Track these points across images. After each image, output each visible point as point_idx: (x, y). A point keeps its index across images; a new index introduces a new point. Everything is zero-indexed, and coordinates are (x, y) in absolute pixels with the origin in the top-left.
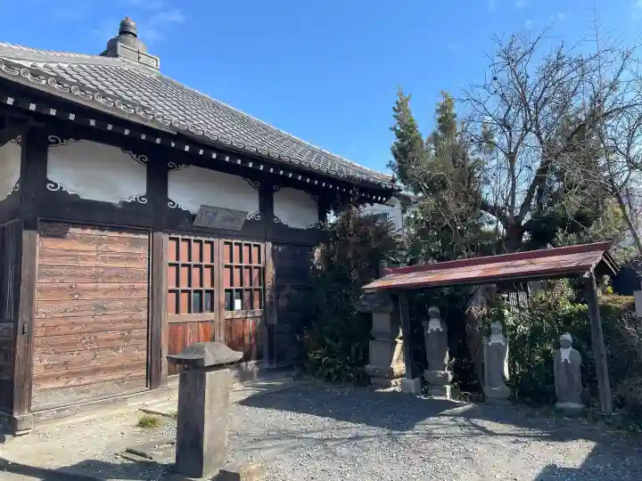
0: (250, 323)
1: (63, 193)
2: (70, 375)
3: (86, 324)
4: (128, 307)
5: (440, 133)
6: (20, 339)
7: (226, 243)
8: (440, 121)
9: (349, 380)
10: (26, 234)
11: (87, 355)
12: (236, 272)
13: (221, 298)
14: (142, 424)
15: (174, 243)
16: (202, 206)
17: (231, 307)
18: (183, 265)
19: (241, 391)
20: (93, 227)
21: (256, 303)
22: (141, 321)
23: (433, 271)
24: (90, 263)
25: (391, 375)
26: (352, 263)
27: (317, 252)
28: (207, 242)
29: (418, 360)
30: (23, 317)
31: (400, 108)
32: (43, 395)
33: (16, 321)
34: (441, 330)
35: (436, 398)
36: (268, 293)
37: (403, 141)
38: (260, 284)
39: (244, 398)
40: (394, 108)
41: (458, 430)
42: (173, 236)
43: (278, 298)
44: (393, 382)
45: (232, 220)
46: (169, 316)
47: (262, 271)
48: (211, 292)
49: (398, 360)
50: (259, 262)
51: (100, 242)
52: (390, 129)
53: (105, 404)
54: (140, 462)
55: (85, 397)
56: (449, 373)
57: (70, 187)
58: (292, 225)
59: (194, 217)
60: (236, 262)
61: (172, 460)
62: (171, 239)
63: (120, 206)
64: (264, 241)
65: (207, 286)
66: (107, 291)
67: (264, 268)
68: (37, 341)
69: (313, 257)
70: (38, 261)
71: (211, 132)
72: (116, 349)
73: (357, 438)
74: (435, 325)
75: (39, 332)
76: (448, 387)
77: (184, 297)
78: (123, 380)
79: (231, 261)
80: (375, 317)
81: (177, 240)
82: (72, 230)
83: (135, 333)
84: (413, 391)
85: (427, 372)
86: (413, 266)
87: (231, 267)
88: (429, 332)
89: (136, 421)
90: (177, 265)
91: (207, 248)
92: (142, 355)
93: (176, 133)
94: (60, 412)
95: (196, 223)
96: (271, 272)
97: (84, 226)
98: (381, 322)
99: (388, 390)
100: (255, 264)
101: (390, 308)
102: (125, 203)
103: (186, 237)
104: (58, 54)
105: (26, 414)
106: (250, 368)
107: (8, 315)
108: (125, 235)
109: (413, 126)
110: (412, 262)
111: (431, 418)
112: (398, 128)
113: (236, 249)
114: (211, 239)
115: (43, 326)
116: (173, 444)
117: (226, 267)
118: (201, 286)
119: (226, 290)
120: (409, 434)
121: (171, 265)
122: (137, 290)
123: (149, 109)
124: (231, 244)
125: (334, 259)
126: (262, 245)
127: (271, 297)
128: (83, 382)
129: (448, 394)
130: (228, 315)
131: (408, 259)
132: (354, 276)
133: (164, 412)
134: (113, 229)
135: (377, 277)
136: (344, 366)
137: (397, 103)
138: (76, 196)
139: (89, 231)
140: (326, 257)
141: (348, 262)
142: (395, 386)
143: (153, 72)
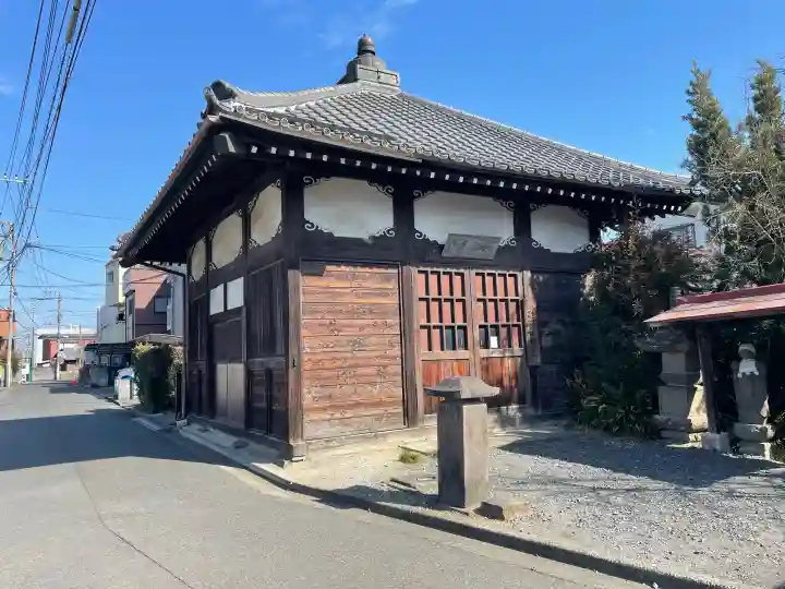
0: (508, 363)
1: (319, 232)
2: (335, 407)
3: (346, 359)
4: (383, 344)
5: (757, 116)
6: (292, 372)
7: (477, 274)
8: (756, 99)
9: (633, 433)
10: (291, 273)
11: (348, 389)
12: (491, 305)
13: (475, 334)
14: (403, 459)
15: (423, 276)
16: (450, 235)
17: (486, 345)
18: (434, 300)
19: (502, 436)
20: (348, 263)
21: (515, 340)
22: (395, 358)
23: (743, 299)
24: (346, 299)
25: (689, 428)
26: (634, 292)
27: (589, 280)
28: (457, 274)
29: (724, 410)
30: (293, 351)
31: (697, 90)
32: (313, 425)
33: (286, 355)
34: (757, 373)
35: (749, 457)
36: (528, 329)
37: (703, 132)
38: (518, 320)
39: (505, 443)
40: (688, 92)
41: (770, 491)
42: (422, 269)
43: (540, 334)
44: (692, 437)
45: (483, 248)
46: (421, 353)
47: (520, 305)
48: (464, 328)
49: (698, 410)
50: (517, 295)
51: (354, 277)
52: (684, 118)
53: (366, 438)
54: (405, 491)
55: (348, 431)
56: (769, 427)
57: (325, 227)
58: (555, 249)
59: (442, 247)
60: (490, 295)
61: (435, 491)
62: (420, 272)
63: (370, 242)
64: (521, 270)
65: (459, 322)
66: (362, 328)
67: (522, 301)
68: (305, 375)
69: (584, 287)
70: (302, 298)
71: (457, 153)
72: (373, 384)
73: (637, 489)
74: (747, 367)
75: (307, 366)
76: (768, 446)
77: (436, 333)
78: (382, 416)
79: (484, 294)
80: (666, 358)
81: (426, 272)
82: (329, 268)
83: (390, 369)
84: (718, 447)
85: (737, 426)
86: (721, 293)
87: (484, 300)
88: (740, 375)
89: (397, 456)
90: (427, 300)
91: (457, 280)
92: (399, 392)
93: (420, 161)
94: (328, 442)
95: (444, 254)
96: (530, 306)
97: (338, 262)
98: (673, 363)
99: (685, 446)
100: (511, 296)
101: (685, 346)
102: (374, 238)
103: (435, 269)
104: (306, 93)
105: (300, 442)
106: (511, 413)
107: (280, 349)
108: (375, 270)
109: (714, 111)
110: (721, 288)
111: (737, 478)
112: (695, 116)
113: (489, 280)
114: (462, 271)
115: (309, 360)
116: (434, 478)
117: (479, 300)
118: (453, 321)
119: (480, 327)
120: (703, 491)
121: (421, 299)
122: (391, 326)
123: (394, 139)
124: (483, 275)
125: (610, 288)
126: (519, 275)
127: (532, 334)
128: (346, 416)
129: (767, 453)
130: (483, 353)
131: (715, 285)
132: (637, 306)
133: (424, 451)
134: (364, 265)
135: (667, 308)
136: (627, 415)
137: (691, 84)
138: (331, 234)
139: (343, 268)
140: (600, 285)
141: (628, 291)
142: (694, 441)
143: (393, 91)
